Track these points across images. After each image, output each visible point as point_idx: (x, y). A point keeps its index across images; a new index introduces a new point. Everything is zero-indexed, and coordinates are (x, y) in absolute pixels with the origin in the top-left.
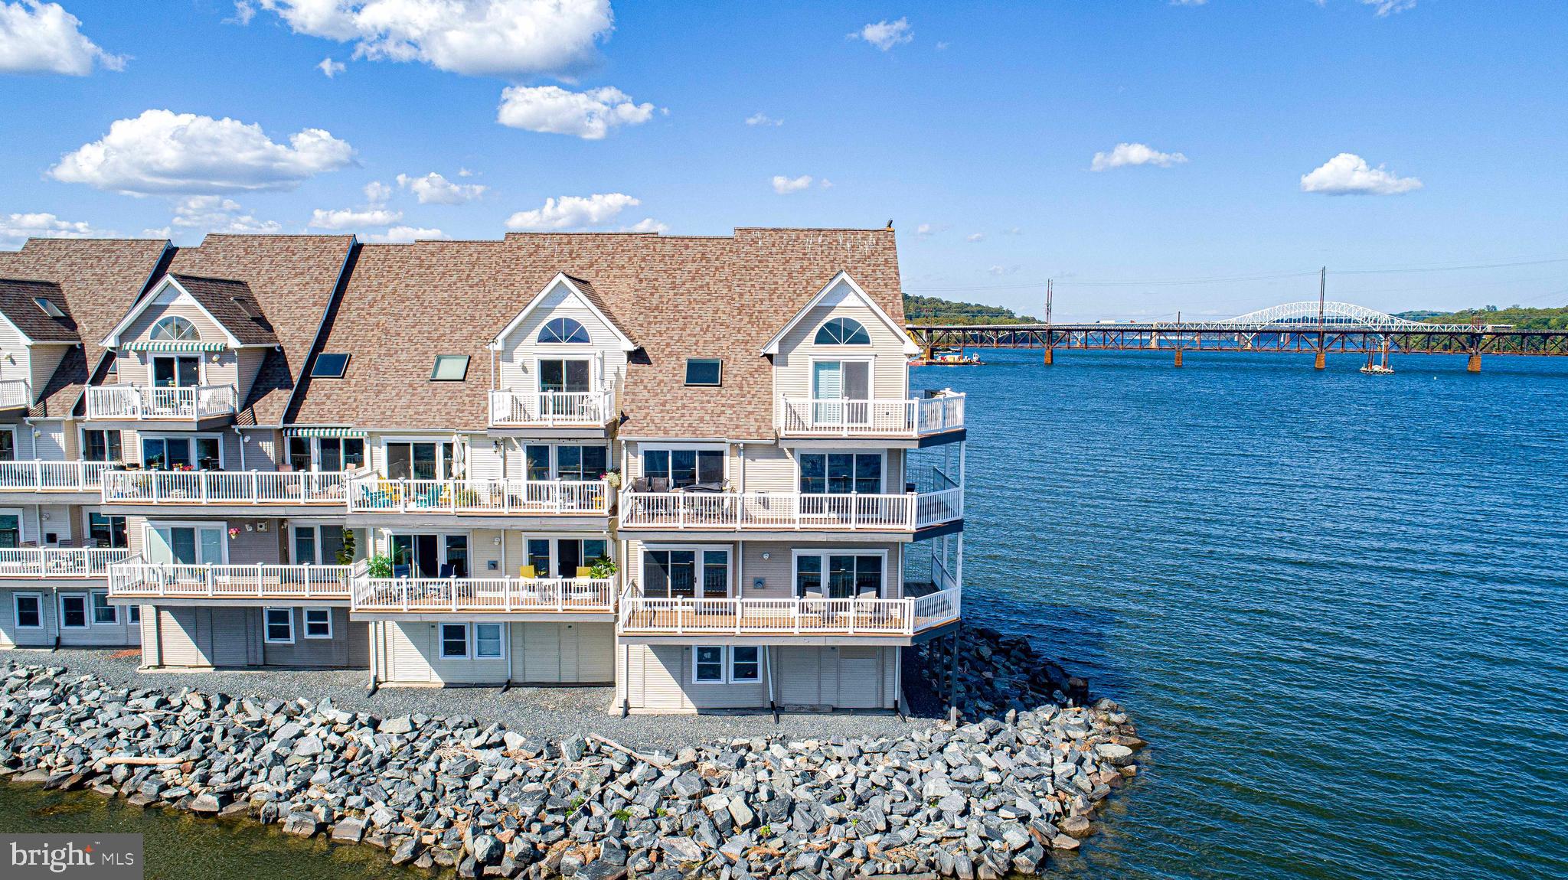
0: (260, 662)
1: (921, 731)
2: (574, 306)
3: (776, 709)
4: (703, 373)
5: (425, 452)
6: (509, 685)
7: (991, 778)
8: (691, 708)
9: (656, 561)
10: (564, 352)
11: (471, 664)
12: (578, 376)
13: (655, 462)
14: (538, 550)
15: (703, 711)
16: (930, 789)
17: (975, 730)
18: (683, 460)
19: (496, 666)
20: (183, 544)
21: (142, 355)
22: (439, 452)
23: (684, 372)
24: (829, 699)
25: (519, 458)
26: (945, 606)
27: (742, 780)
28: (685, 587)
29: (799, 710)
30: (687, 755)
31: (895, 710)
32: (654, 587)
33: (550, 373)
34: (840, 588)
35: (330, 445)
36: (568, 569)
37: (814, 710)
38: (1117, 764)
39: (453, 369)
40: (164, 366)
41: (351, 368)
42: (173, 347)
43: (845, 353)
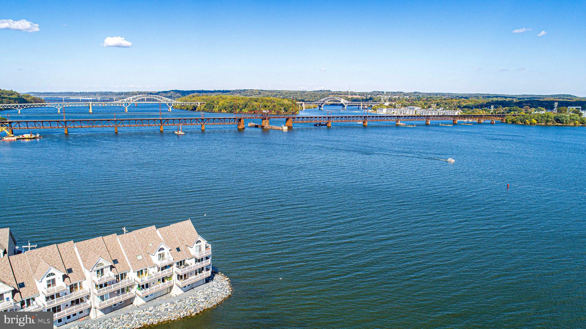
0: (112, 311)
1: (210, 284)
2: (162, 246)
3: (193, 288)
4: (178, 249)
5: (142, 271)
6: (156, 298)
9: (178, 276)
10: (161, 252)
11: (149, 298)
12: (163, 255)
13: (178, 263)
14: (159, 280)
15: (184, 292)
16: (217, 291)
17: (214, 282)
18: (181, 262)
19: (153, 297)
20: (102, 298)
21: (95, 271)
22: (144, 271)
23: (176, 251)
24: (198, 285)
25: (156, 269)
26: (210, 270)
27: (198, 297)
28: (181, 278)
29: (195, 287)
31: (205, 283)
32: (178, 279)
33: (160, 255)
34: (200, 273)
35: (122, 275)
36: (163, 281)
37: (197, 287)
39: (140, 257)
40: (98, 271)
41: (119, 261)
42: (100, 268)
43: (199, 244)
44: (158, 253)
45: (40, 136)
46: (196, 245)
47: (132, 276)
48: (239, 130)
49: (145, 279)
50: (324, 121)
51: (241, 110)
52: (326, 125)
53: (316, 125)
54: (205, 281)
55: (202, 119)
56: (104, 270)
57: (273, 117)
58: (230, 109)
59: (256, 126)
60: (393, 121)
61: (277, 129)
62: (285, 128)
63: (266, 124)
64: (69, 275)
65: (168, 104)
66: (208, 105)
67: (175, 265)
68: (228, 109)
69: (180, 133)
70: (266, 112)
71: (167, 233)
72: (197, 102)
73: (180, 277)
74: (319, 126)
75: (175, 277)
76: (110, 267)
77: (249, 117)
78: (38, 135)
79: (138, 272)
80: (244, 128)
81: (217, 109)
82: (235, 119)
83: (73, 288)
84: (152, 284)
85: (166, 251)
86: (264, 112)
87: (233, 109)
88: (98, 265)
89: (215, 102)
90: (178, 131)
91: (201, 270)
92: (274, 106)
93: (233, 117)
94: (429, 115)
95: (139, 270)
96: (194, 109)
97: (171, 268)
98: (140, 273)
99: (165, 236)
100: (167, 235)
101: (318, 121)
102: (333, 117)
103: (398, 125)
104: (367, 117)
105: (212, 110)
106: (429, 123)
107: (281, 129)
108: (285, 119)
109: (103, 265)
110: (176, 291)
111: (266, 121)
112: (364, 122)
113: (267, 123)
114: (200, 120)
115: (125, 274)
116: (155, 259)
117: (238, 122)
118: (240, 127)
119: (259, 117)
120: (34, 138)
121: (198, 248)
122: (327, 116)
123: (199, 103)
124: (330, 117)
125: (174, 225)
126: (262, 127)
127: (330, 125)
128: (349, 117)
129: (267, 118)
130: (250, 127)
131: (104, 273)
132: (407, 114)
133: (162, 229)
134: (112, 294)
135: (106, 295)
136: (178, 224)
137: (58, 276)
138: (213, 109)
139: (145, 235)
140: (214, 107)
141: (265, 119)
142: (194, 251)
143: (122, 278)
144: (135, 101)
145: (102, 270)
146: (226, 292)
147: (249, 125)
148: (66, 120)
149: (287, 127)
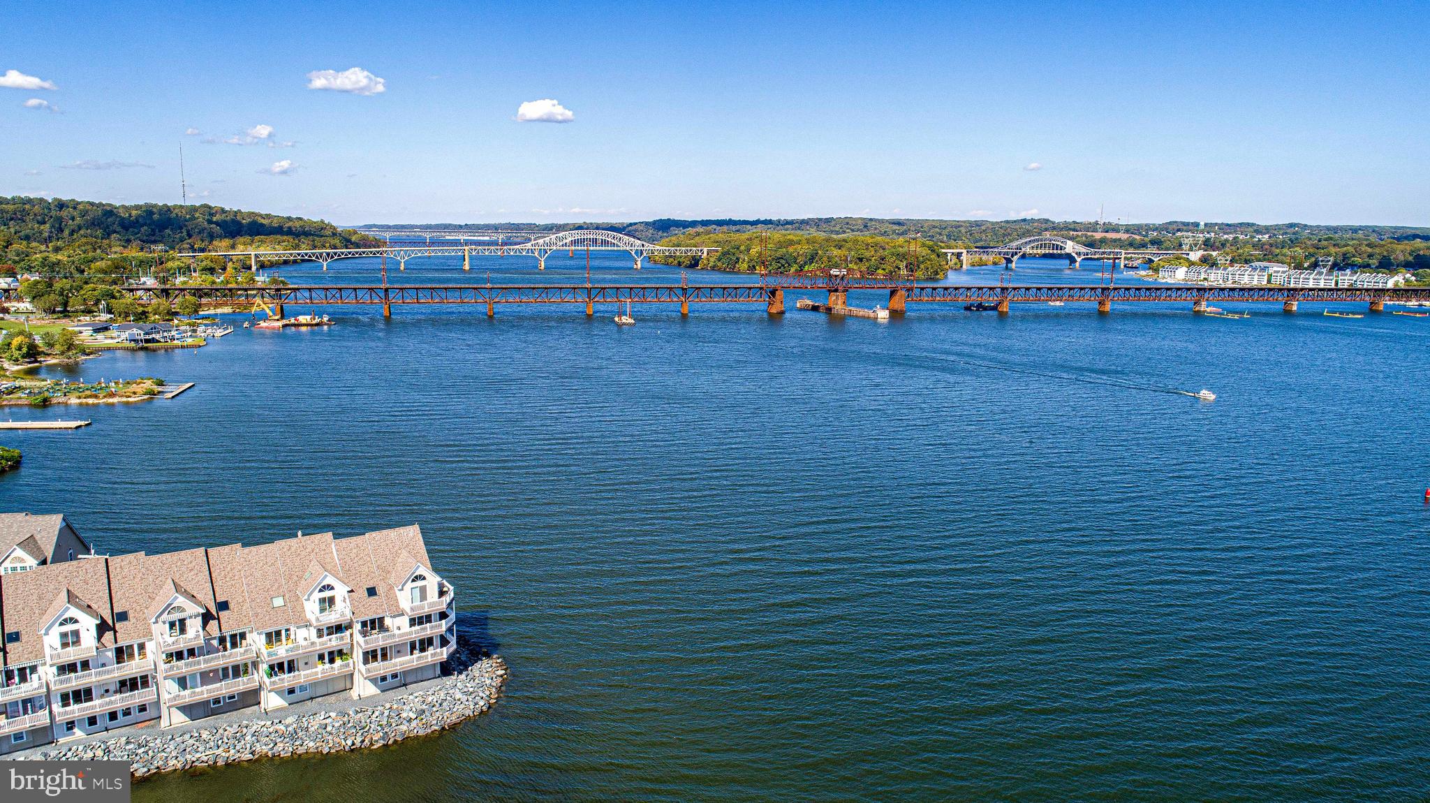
0: (210, 714)
1: (449, 681)
2: (330, 580)
3: (405, 685)
4: (372, 592)
5: (278, 633)
6: (312, 699)
7: (471, 690)
8: (379, 692)
9: (366, 654)
10: (327, 594)
11: (298, 695)
12: (331, 601)
13: (364, 624)
14: (321, 657)
15: (382, 691)
16: (457, 697)
17: (463, 676)
18: (373, 621)
19: (306, 694)
20: (182, 682)
21: (164, 623)
22: (283, 632)
23: (366, 594)
24: (419, 679)
25: (314, 632)
26: (452, 646)
27: (407, 708)
28: (375, 658)
29: (411, 683)
30: (388, 706)
31: (439, 677)
32: (366, 662)
33: (322, 601)
34: (423, 650)
35: (233, 637)
36: (332, 661)
37: (416, 682)
38: (501, 676)
39: (278, 602)
40: (172, 625)
41: (231, 606)
42: (176, 616)
43: (420, 583)
44: (317, 596)
45: (329, 320)
46: (410, 585)
47: (256, 642)
48: (770, 315)
49: (282, 652)
50: (991, 299)
51: (800, 267)
52: (994, 308)
53: (968, 308)
54: (438, 672)
55: (683, 289)
56: (188, 622)
57: (857, 286)
58: (775, 265)
59: (815, 309)
60: (1185, 302)
61: (863, 317)
62: (883, 315)
63: (838, 304)
64: (118, 626)
65: (633, 253)
66: (724, 254)
67: (358, 627)
68: (771, 265)
69: (624, 321)
70: (838, 273)
71: (354, 551)
72: (700, 249)
73: (370, 656)
74: (978, 310)
75: (358, 655)
76: (200, 618)
77: (796, 286)
78: (325, 319)
79: (269, 635)
80: (783, 313)
81: (746, 265)
82: (761, 288)
83: (121, 654)
84: (301, 665)
85: (340, 591)
86: (835, 273)
87: (783, 265)
88: (169, 608)
89: (742, 248)
90: (620, 316)
91: (425, 644)
92: (883, 259)
93: (756, 285)
94: (1306, 286)
95: (273, 629)
96: (694, 263)
97: (348, 633)
98: (273, 637)
99: (348, 559)
100: (353, 555)
101: (975, 298)
102: (1014, 289)
103: (1199, 311)
104: (1108, 289)
105: (735, 267)
106: (1295, 308)
107: (872, 315)
108: (888, 292)
109: (184, 610)
110: (363, 688)
111: (837, 297)
112: (1100, 303)
113: (840, 302)
114: (679, 292)
115: (243, 636)
116: (311, 608)
117: (770, 298)
118: (774, 311)
119: (821, 285)
120: (317, 325)
121: (417, 593)
122: (999, 286)
123: (705, 250)
124: (1007, 289)
125: (374, 534)
126: (829, 310)
127: (1005, 310)
128: (1059, 289)
129: (840, 288)
130: (801, 309)
131: (188, 628)
132: (1242, 282)
133: (344, 541)
134: (206, 677)
135: (193, 676)
136: (385, 532)
137: (88, 625)
138: (737, 266)
139: (303, 553)
140: (738, 259)
141: (836, 291)
142: (406, 599)
143: (234, 645)
144: (561, 244)
145: (182, 621)
146: (476, 704)
147: (798, 305)
148: (388, 286)
149: (887, 312)
